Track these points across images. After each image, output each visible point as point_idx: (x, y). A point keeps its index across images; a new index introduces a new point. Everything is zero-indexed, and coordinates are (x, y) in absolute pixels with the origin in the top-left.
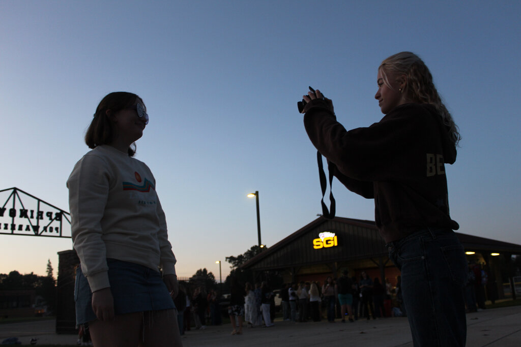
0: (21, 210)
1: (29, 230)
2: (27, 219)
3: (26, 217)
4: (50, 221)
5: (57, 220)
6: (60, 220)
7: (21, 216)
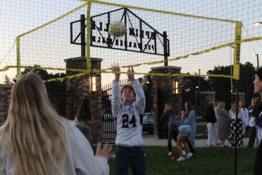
0: (130, 29)
1: (136, 47)
2: (134, 37)
3: (134, 35)
4: (148, 40)
5: (153, 39)
6: (155, 39)
7: (130, 34)
